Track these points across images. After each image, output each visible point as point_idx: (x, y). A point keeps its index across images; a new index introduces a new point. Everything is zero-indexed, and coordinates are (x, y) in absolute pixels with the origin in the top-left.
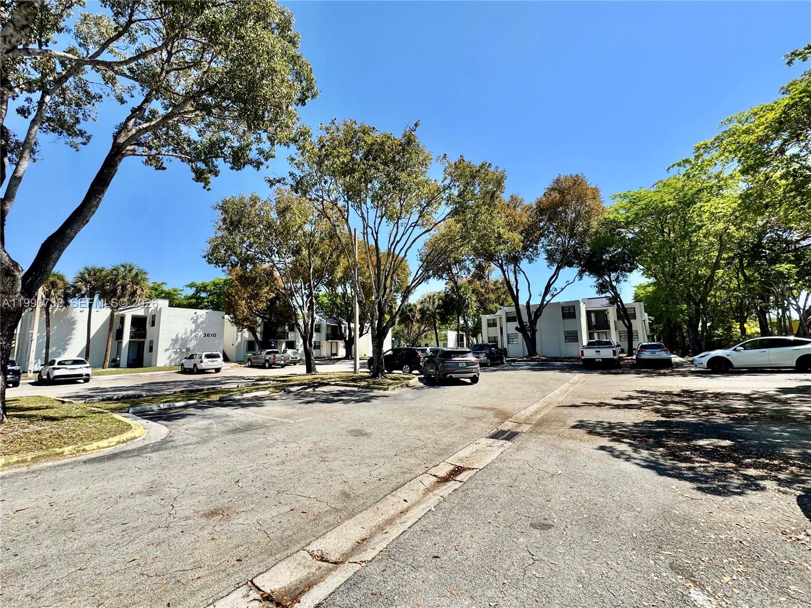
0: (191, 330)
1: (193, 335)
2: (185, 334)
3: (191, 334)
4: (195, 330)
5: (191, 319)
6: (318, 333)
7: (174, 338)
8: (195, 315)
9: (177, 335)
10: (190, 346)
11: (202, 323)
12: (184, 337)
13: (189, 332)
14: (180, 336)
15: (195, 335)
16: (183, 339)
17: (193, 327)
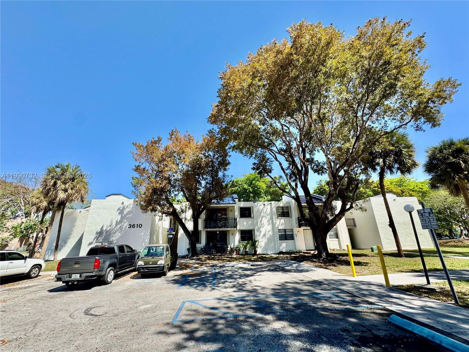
0: (117, 222)
1: (118, 226)
2: (110, 226)
3: (116, 226)
4: (121, 221)
5: (118, 210)
6: (287, 219)
7: (99, 230)
8: (122, 206)
9: (103, 227)
10: (114, 239)
11: (129, 213)
12: (108, 229)
13: (114, 223)
14: (104, 228)
15: (120, 227)
16: (107, 232)
17: (119, 217)
